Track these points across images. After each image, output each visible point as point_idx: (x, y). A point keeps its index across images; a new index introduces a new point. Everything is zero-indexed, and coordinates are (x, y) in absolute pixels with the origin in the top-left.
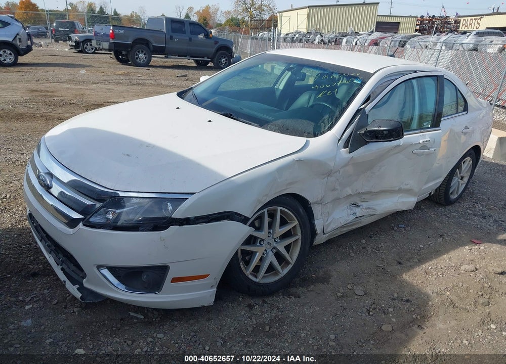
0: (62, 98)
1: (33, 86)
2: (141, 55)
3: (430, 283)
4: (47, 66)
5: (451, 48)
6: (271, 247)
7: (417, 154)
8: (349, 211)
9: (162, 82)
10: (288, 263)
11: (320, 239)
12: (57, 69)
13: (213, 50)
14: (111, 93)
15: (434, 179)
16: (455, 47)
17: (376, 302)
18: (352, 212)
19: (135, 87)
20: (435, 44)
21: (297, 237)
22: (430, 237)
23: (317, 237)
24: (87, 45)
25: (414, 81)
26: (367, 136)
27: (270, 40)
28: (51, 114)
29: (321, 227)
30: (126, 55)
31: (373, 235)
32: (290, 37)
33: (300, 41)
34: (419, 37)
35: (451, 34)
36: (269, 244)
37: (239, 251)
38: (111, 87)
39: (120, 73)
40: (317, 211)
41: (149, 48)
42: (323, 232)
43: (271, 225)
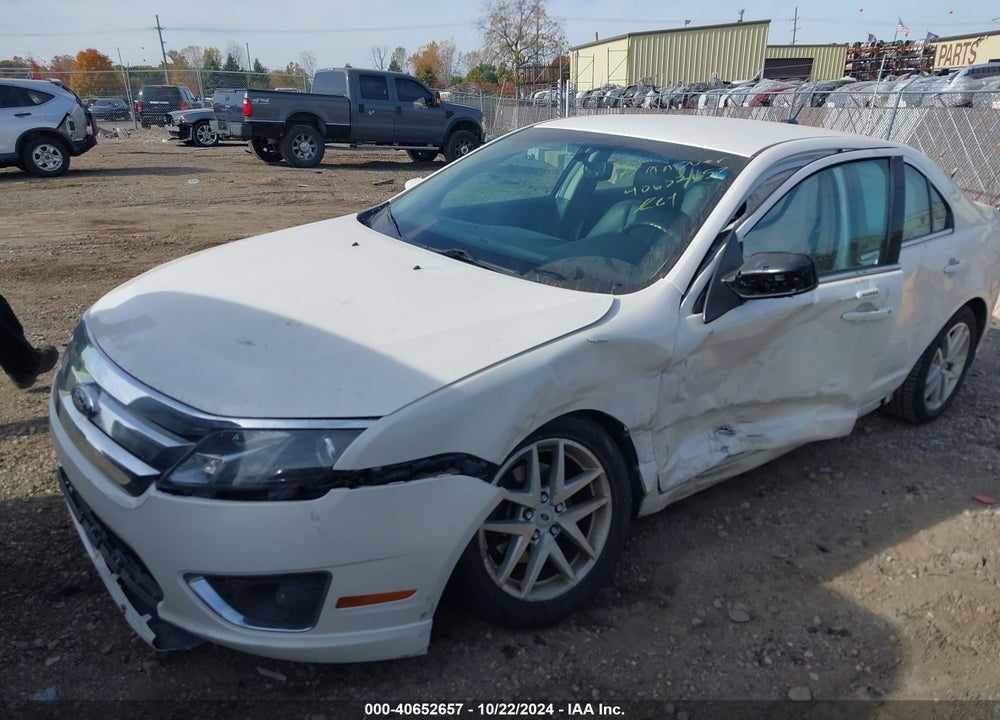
0: (152, 234)
1: (95, 213)
2: (305, 145)
3: (891, 593)
4: (126, 174)
5: (918, 104)
6: (550, 523)
7: (853, 322)
8: (712, 442)
9: (346, 196)
10: (586, 557)
11: (652, 504)
12: (144, 179)
13: (445, 128)
14: (245, 221)
15: (892, 370)
16: (927, 101)
17: (775, 636)
18: (720, 445)
19: (291, 207)
20: (885, 98)
21: (603, 502)
22: (886, 491)
23: (646, 500)
24: (203, 130)
25: (838, 171)
26: (741, 287)
27: (555, 105)
28: (127, 265)
29: (655, 479)
30: (277, 146)
31: (766, 490)
32: (594, 98)
33: (615, 104)
34: (851, 86)
35: (916, 76)
36: (544, 517)
37: (481, 534)
38: (245, 208)
39: (264, 181)
40: (643, 444)
41: (318, 130)
42: (659, 489)
43: (546, 479)
